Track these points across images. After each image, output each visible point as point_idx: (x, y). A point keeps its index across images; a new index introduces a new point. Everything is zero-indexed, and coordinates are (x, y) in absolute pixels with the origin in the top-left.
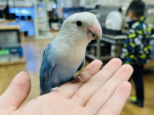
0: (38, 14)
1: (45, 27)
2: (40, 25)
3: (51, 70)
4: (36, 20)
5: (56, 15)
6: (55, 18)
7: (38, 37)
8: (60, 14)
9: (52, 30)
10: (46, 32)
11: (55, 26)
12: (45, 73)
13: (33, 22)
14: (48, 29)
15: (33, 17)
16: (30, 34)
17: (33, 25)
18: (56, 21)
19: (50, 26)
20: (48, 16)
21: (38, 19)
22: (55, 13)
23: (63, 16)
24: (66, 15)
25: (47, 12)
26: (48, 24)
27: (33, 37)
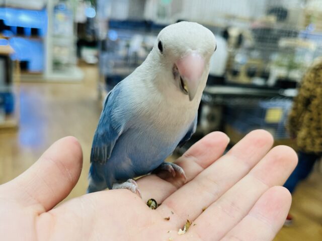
0: (55, 25)
1: (67, 54)
2: (57, 49)
3: (115, 141)
4: (48, 39)
5: (94, 32)
6: (90, 37)
7: (49, 74)
8: (102, 32)
9: (82, 63)
10: (68, 65)
11: (89, 54)
13: (41, 42)
14: (74, 59)
15: (43, 31)
16: (34, 66)
17: (41, 49)
18: (93, 44)
19: (79, 54)
20: (76, 33)
21: (54, 36)
22: (91, 28)
23: (107, 35)
24: (114, 35)
25: (75, 23)
26: (73, 49)
27: (40, 74)
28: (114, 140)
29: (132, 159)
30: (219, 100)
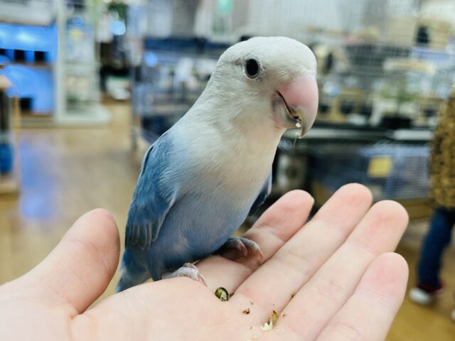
0: (69, 47)
1: (86, 86)
2: (72, 80)
3: (164, 215)
4: (59, 68)
5: (124, 55)
6: (118, 63)
7: (62, 116)
8: (135, 54)
9: (108, 99)
10: (88, 102)
11: (117, 86)
12: (145, 221)
13: (50, 71)
14: (96, 94)
15: (51, 56)
16: (39, 105)
17: (50, 81)
18: (123, 72)
19: (103, 86)
20: (99, 58)
21: (68, 62)
22: (120, 49)
23: (143, 59)
24: (152, 59)
25: (96, 43)
26: (94, 79)
27: (48, 116)
28: (162, 214)
29: (189, 238)
30: (302, 147)
